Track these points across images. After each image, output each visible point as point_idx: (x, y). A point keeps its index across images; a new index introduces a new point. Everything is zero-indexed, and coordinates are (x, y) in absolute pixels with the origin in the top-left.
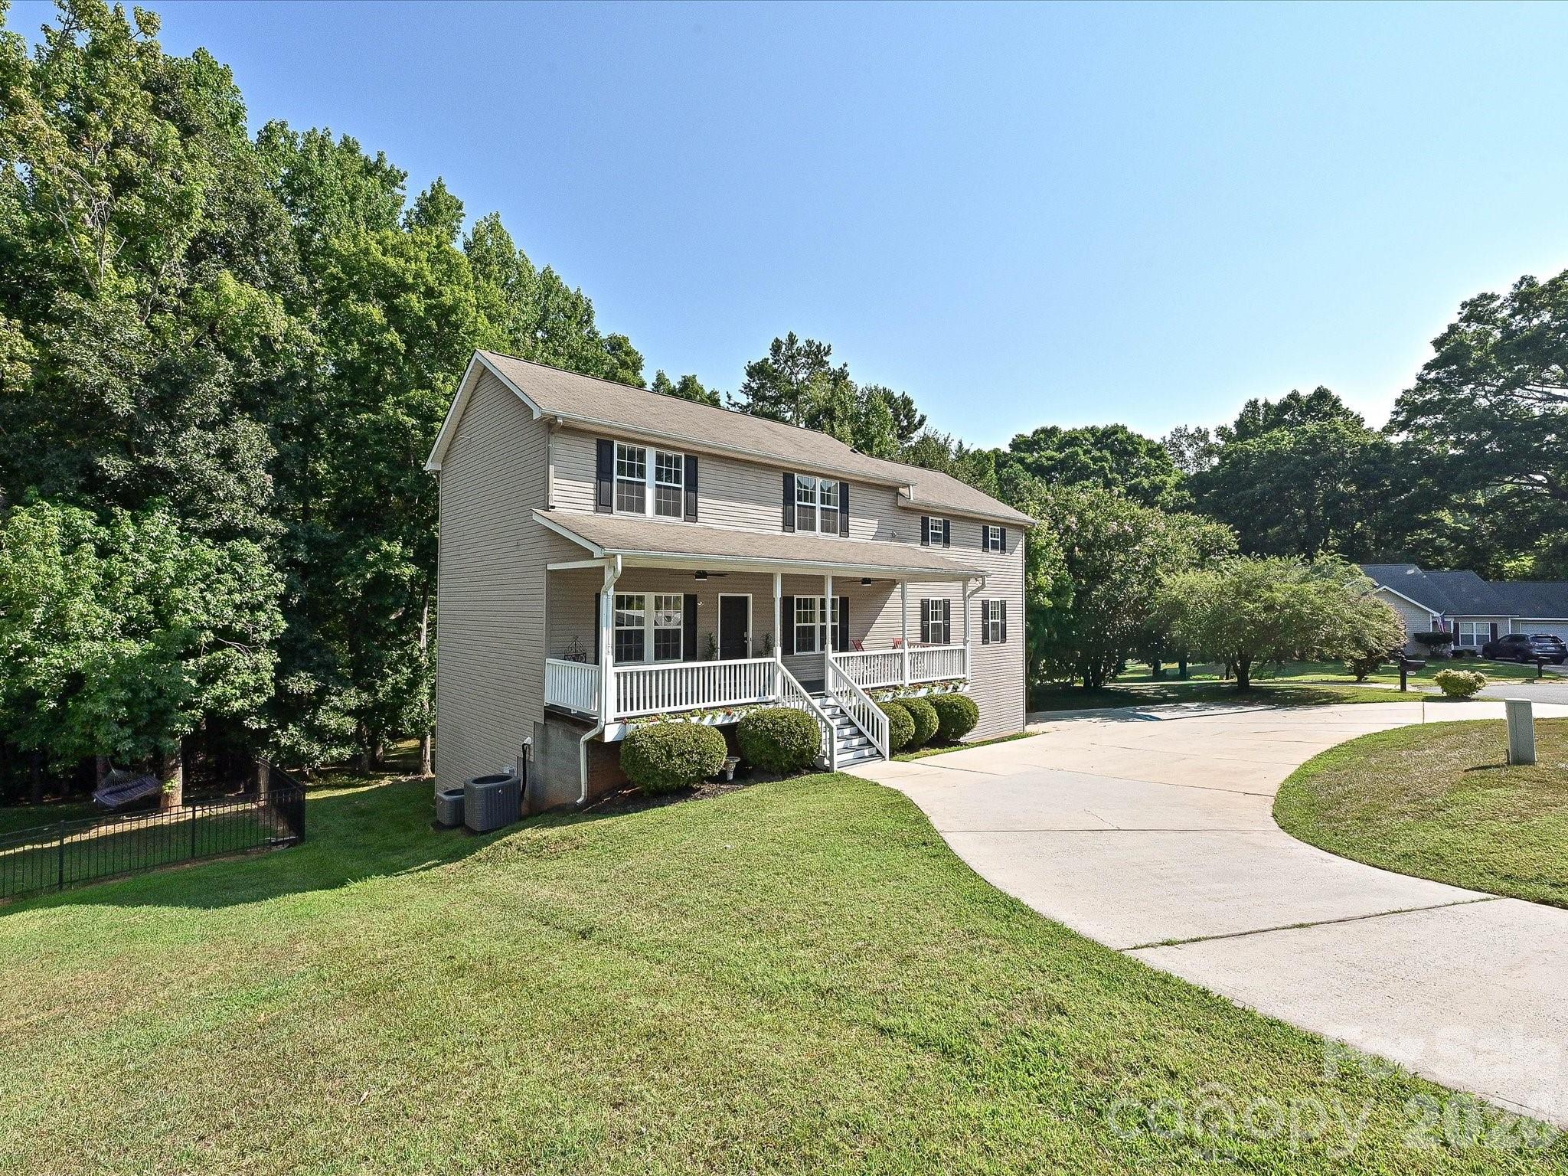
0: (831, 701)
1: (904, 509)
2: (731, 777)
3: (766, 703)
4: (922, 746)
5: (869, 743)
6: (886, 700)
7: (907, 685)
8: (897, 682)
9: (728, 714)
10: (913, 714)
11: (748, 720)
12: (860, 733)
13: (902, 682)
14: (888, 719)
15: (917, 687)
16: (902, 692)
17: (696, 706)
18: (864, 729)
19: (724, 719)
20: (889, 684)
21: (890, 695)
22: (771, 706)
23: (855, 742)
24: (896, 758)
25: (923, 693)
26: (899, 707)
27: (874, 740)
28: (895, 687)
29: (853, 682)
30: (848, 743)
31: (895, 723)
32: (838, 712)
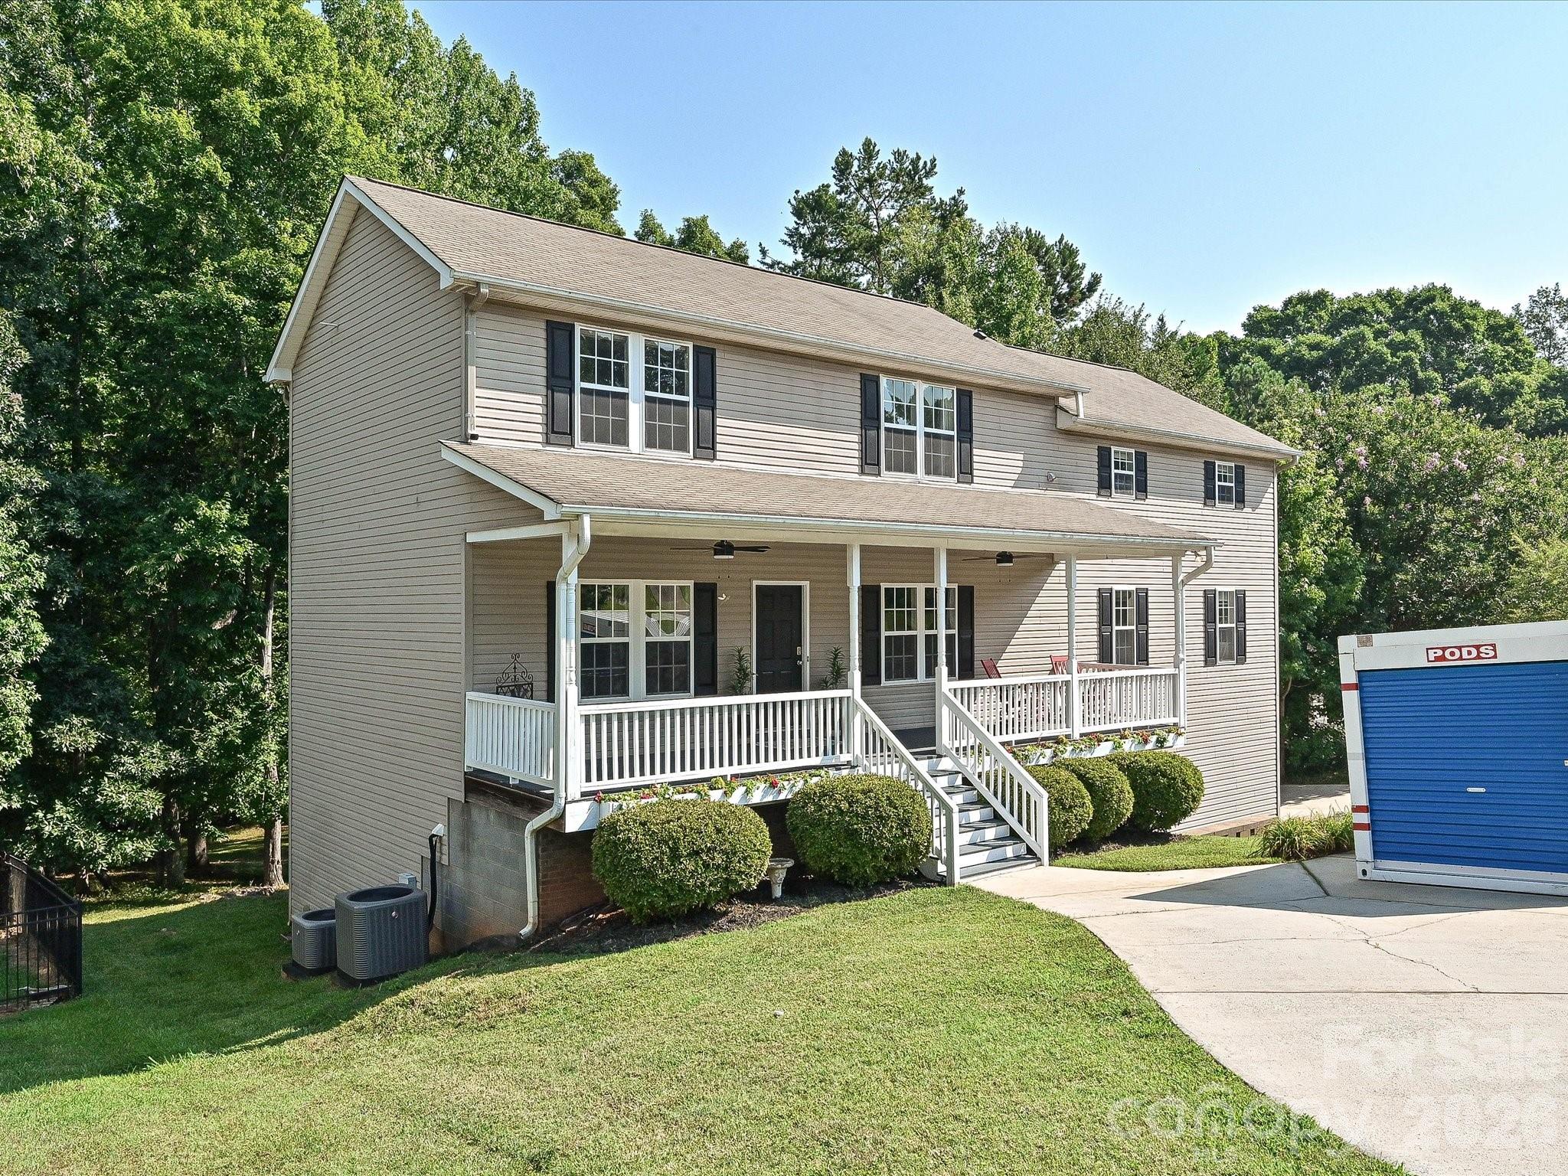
0: (946, 764)
1: (1068, 433)
2: (778, 892)
3: (838, 767)
4: (1106, 840)
5: (1014, 836)
6: (1042, 761)
7: (1077, 736)
8: (1060, 731)
9: (773, 785)
10: (1090, 786)
11: (806, 796)
12: (997, 819)
13: (1068, 731)
14: (1046, 795)
15: (1095, 738)
16: (1069, 748)
17: (717, 771)
18: (1004, 812)
19: (765, 794)
20: (1046, 733)
21: (1048, 752)
22: (845, 772)
23: (990, 833)
24: (1060, 861)
25: (1104, 749)
26: (1064, 774)
27: (1021, 830)
28: (1057, 740)
29: (984, 730)
30: (977, 836)
31: (1059, 802)
32: (959, 781)
